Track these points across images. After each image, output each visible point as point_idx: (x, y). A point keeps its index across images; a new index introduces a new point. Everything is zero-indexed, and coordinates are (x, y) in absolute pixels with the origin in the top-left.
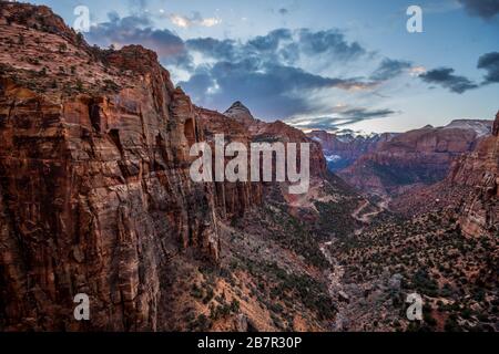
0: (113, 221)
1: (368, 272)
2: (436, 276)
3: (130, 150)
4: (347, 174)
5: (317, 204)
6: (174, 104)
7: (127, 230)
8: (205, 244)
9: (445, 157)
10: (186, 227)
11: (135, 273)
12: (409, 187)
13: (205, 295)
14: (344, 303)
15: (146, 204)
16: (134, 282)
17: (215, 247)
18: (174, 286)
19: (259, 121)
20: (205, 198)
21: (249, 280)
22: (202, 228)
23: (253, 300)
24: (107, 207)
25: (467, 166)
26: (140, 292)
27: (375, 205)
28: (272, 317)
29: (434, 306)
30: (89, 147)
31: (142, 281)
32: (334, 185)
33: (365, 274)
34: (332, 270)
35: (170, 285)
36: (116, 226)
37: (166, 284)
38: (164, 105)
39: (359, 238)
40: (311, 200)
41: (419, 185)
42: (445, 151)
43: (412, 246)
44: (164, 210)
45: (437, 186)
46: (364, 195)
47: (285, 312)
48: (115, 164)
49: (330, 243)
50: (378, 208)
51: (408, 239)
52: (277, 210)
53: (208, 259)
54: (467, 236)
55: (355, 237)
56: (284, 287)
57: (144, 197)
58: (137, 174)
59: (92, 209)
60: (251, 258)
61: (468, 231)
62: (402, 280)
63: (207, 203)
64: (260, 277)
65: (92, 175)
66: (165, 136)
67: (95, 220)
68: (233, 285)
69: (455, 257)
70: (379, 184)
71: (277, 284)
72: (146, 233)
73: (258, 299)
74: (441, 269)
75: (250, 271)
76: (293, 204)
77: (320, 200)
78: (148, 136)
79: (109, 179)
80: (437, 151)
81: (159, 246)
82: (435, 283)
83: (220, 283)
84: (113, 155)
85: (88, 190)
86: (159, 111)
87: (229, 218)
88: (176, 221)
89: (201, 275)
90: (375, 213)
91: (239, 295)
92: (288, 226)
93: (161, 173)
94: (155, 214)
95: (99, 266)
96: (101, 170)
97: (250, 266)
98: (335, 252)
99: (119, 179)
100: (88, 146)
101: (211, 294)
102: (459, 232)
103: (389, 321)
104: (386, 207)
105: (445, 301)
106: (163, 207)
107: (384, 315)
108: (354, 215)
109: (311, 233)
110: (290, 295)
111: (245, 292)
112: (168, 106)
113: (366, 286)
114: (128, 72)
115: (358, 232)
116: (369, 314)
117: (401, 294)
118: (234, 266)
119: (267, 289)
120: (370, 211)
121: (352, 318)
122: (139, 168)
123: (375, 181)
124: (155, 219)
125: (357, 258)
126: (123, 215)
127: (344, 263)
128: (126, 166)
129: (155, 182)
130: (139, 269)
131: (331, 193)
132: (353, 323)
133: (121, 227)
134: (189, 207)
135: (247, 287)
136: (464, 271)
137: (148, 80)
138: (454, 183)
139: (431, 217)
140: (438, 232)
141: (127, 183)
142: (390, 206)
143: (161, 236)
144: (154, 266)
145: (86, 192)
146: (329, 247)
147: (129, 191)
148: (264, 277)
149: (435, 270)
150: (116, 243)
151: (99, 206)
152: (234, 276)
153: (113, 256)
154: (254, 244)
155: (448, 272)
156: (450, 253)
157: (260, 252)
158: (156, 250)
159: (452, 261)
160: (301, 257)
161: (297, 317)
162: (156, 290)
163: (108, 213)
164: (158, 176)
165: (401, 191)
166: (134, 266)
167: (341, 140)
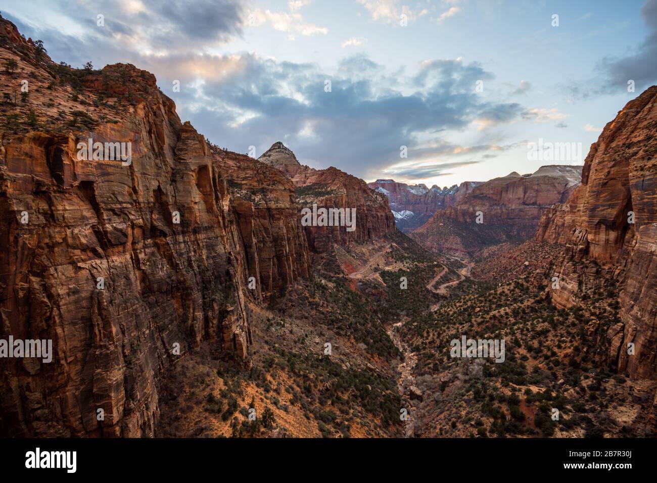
0: (84, 313)
1: (445, 359)
2: (524, 358)
3: (112, 210)
4: (422, 235)
5: (384, 274)
6: (180, 145)
7: (107, 325)
8: (228, 336)
9: (533, 211)
10: (199, 315)
11: (118, 385)
12: (494, 248)
13: (226, 407)
14: (415, 401)
15: (137, 286)
16: (117, 398)
17: (243, 339)
18: (180, 400)
19: (306, 167)
20: (228, 273)
21: (290, 382)
22: (224, 314)
23: (295, 408)
24: (75, 292)
25: (558, 220)
26: (127, 412)
27: (454, 273)
28: (321, 430)
29: (522, 396)
30: (46, 207)
31: (130, 395)
32: (404, 249)
33: (441, 361)
34: (402, 360)
35: (175, 399)
36: (90, 320)
37: (168, 397)
38: (166, 147)
39: (435, 316)
40: (376, 270)
41: (506, 246)
42: (534, 204)
43: (497, 323)
44: (166, 293)
45: (525, 246)
46: (442, 260)
47: (338, 421)
48: (87, 231)
49: (399, 324)
50: (459, 276)
51: (492, 314)
52: (331, 285)
53: (232, 358)
54: (559, 307)
55: (431, 314)
56: (338, 387)
57: (134, 276)
58: (123, 244)
59: (50, 296)
60: (294, 351)
61: (559, 300)
62: (484, 366)
63: (231, 280)
64: (306, 377)
65: (51, 247)
66: (168, 189)
67: (55, 312)
68: (267, 391)
69: (544, 333)
70: (460, 246)
71: (328, 384)
72: (138, 327)
73: (303, 407)
74: (530, 349)
75: (292, 370)
76: (352, 276)
77: (387, 268)
78: (140, 189)
79: (78, 252)
80: (524, 203)
81: (159, 344)
82: (524, 367)
83: (249, 389)
84: (83, 218)
85: (45, 269)
86: (160, 154)
87: (265, 299)
88: (185, 307)
89: (221, 381)
90: (455, 283)
91: (275, 403)
92: (345, 305)
93: (161, 241)
94: (152, 299)
95: (62, 379)
96: (65, 239)
97: (291, 363)
98: (405, 335)
99: (94, 251)
100: (44, 206)
101: (234, 406)
102: (550, 302)
103: (470, 419)
104: (469, 275)
105: (534, 389)
106: (165, 288)
107: (463, 413)
108: (429, 287)
109: (375, 312)
110: (345, 397)
111: (285, 398)
112: (173, 149)
113: (443, 377)
114: (111, 101)
115: (434, 308)
116: (446, 413)
117: (483, 384)
118: (269, 364)
119: (315, 392)
120: (448, 280)
121: (425, 420)
122: (126, 235)
123: (455, 242)
124: (151, 306)
125: (433, 342)
126: (100, 303)
127: (416, 349)
128: (106, 232)
129: (153, 254)
130: (126, 379)
131: (401, 259)
132: (428, 427)
133: (97, 320)
134: (205, 286)
135: (287, 391)
136: (556, 350)
137: (141, 113)
138: (544, 242)
139: (518, 285)
140: (526, 303)
141: (107, 257)
142: (473, 274)
143: (161, 330)
144: (149, 373)
145: (42, 272)
146: (398, 329)
147: (110, 268)
148: (311, 376)
149: (523, 351)
150: (90, 343)
151: (62, 291)
152: (269, 378)
153: (84, 362)
154: (299, 331)
155: (537, 353)
156: (539, 328)
157: (307, 342)
158: (153, 350)
159: (542, 338)
160: (362, 346)
161: (354, 426)
162: (153, 407)
163: (76, 302)
164: (156, 245)
165: (486, 253)
166: (117, 375)
167: (413, 191)
